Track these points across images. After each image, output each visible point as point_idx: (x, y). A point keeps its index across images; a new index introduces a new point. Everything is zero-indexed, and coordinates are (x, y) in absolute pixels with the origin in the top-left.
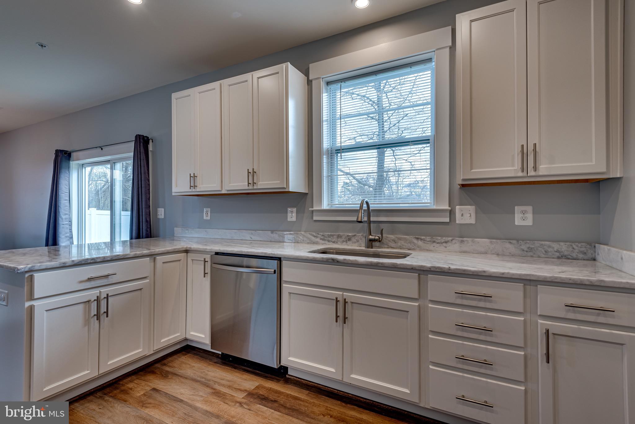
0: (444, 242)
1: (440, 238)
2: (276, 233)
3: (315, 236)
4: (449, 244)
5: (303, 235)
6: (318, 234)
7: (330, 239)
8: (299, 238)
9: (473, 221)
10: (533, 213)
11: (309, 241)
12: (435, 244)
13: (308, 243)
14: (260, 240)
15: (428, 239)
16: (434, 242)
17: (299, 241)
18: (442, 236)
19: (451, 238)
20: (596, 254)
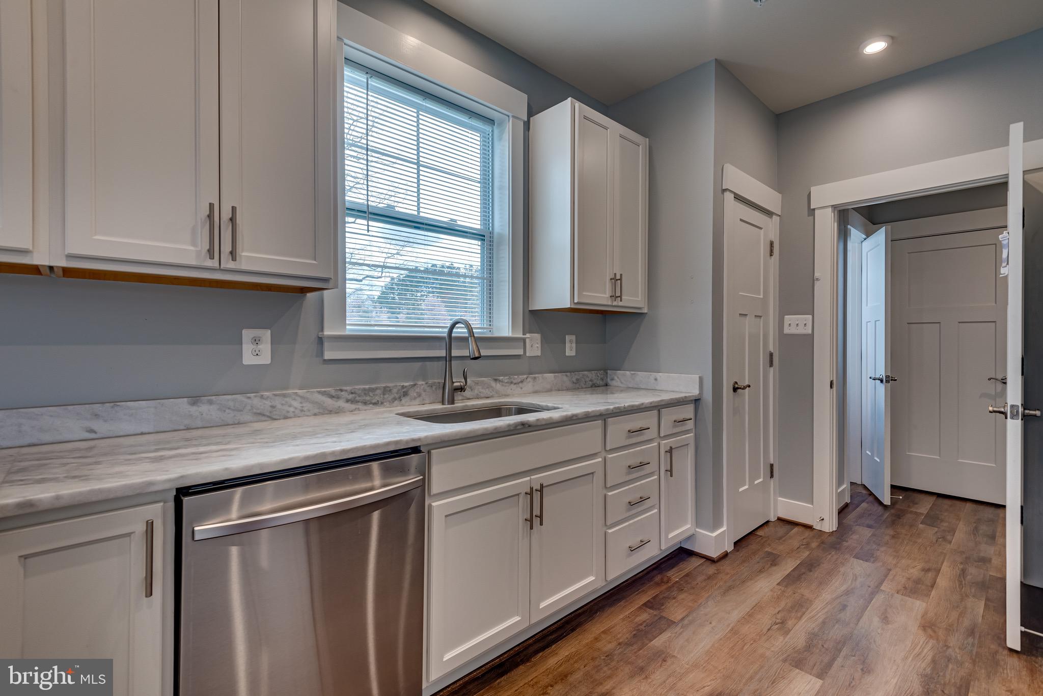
0: (520, 382)
1: (516, 377)
2: (211, 402)
3: (332, 397)
4: (525, 383)
5: (302, 397)
6: (341, 390)
7: (368, 398)
8: (290, 406)
9: (539, 353)
10: (576, 344)
11: (316, 411)
12: (512, 385)
13: (315, 415)
14: (139, 432)
15: (506, 379)
16: (512, 383)
17: (291, 414)
18: (518, 374)
19: (525, 376)
20: (608, 380)
